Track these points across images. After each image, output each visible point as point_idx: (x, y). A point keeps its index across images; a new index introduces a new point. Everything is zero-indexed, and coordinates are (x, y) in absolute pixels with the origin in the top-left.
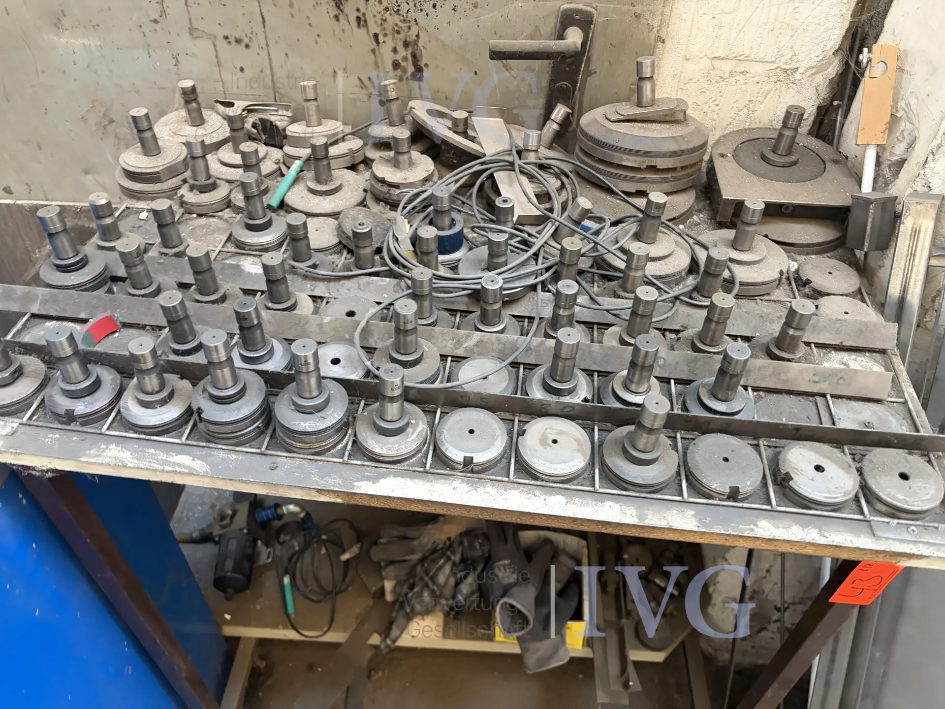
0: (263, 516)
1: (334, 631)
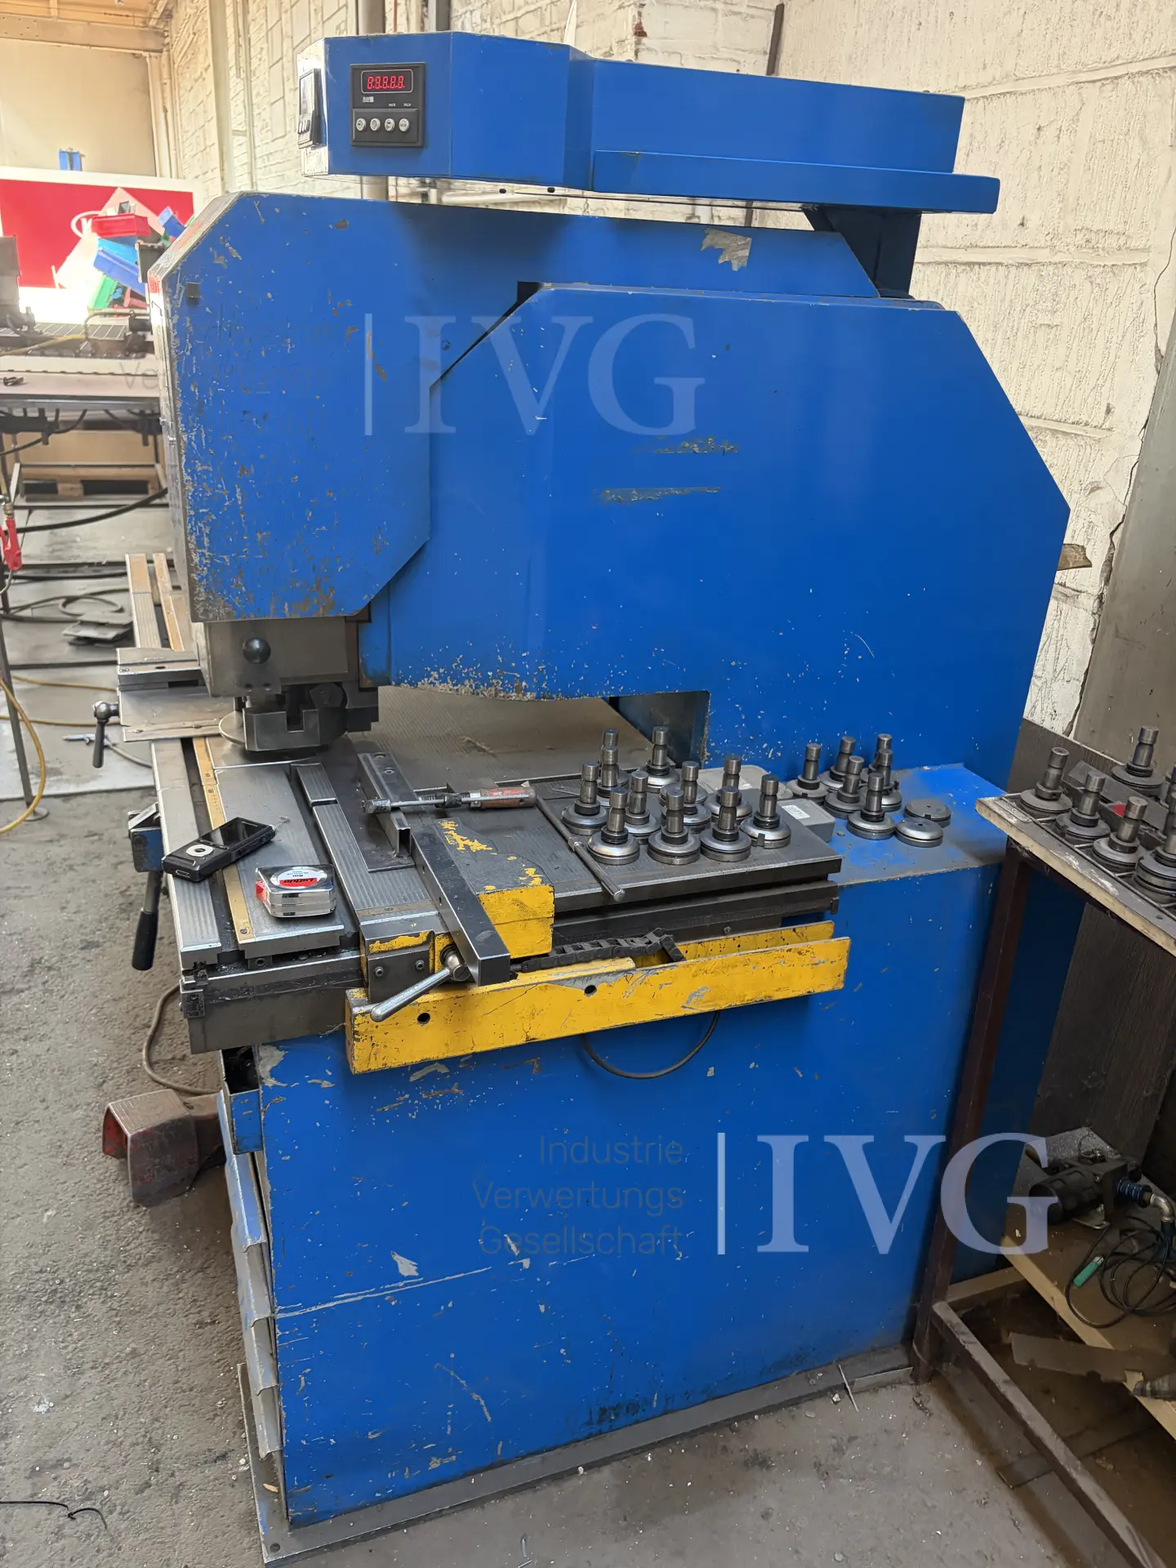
0: (1124, 1188)
1: (1105, 1336)
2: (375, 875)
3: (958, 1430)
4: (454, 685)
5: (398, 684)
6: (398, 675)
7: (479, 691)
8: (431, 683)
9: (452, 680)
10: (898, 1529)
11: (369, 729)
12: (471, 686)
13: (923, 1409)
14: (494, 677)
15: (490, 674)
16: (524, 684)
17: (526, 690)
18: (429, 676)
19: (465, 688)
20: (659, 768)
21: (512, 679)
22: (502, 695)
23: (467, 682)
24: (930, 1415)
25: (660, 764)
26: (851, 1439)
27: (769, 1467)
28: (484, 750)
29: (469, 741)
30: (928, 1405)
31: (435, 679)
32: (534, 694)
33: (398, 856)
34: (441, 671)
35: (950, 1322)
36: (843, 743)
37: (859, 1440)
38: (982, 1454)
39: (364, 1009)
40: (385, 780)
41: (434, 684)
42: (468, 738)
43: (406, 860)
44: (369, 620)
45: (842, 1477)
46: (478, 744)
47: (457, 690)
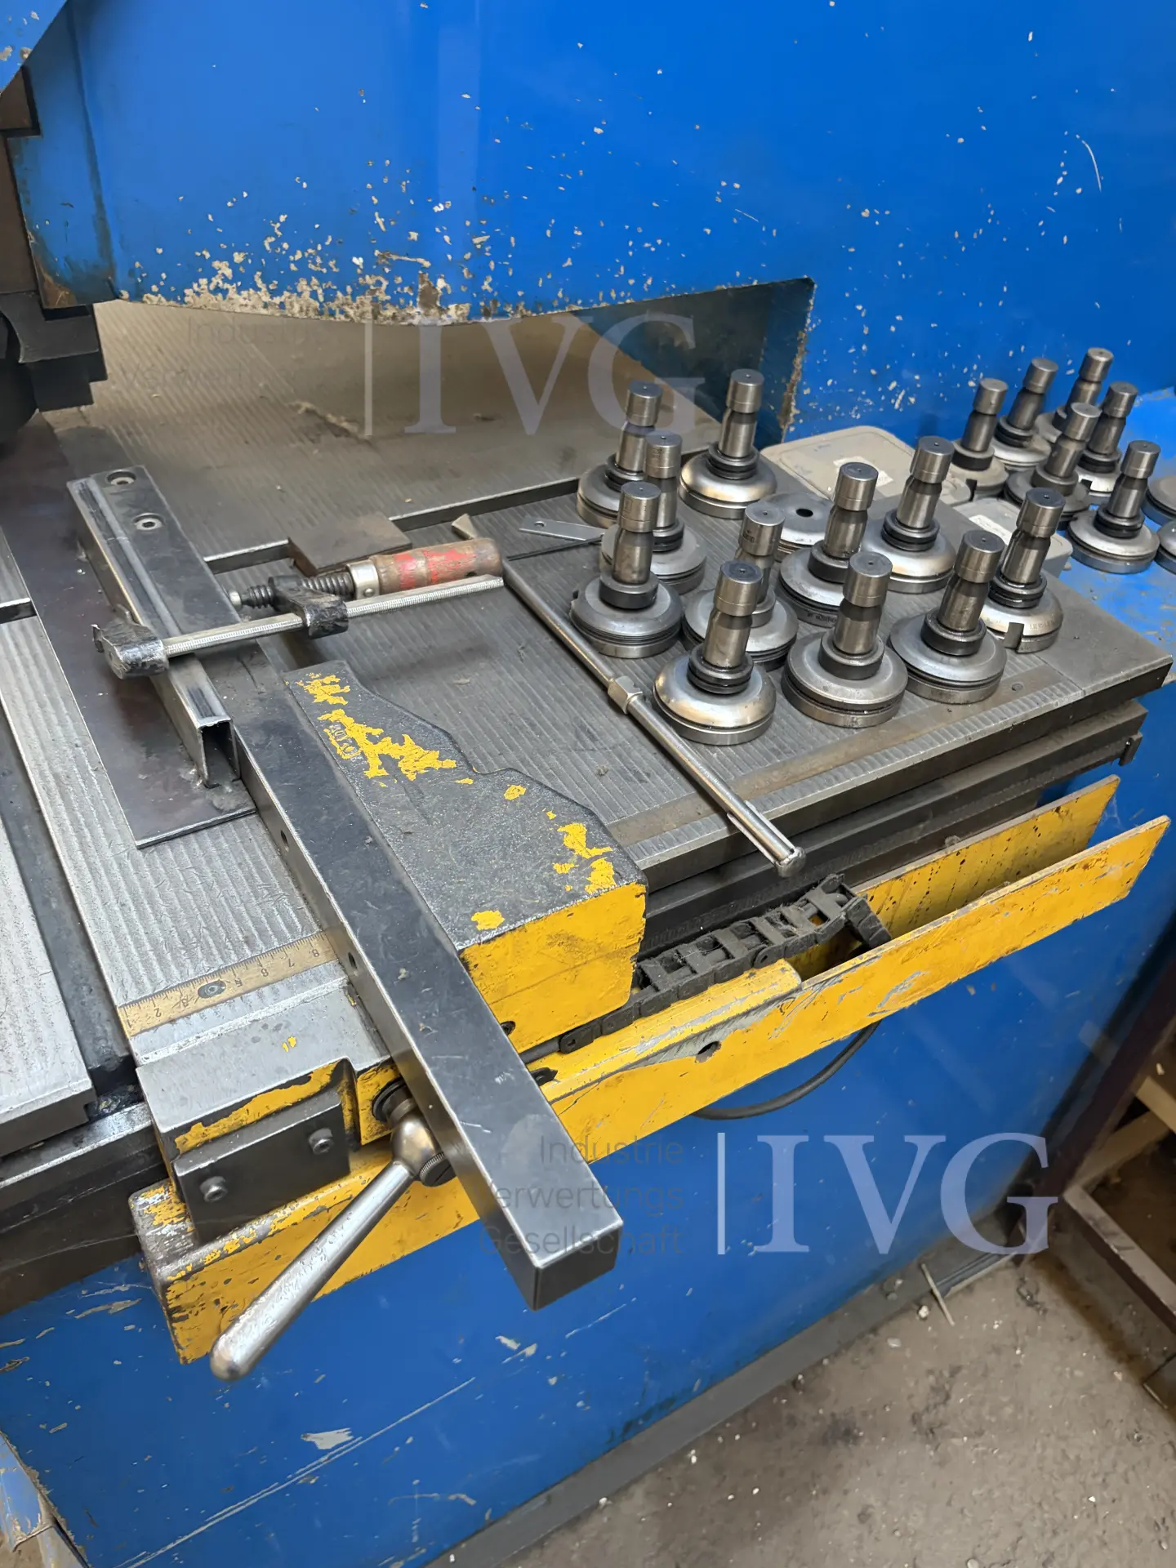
2: (154, 853)
3: (1083, 1330)
4: (273, 293)
5: (137, 296)
6: (132, 272)
7: (333, 305)
8: (217, 290)
9: (266, 281)
10: (1040, 1504)
11: (88, 400)
12: (314, 295)
13: (1032, 1304)
14: (367, 269)
15: (358, 261)
16: (441, 283)
17: (447, 299)
18: (211, 273)
19: (301, 301)
20: (737, 464)
21: (411, 273)
22: (389, 312)
23: (302, 285)
24: (1045, 1311)
25: (739, 454)
26: (955, 1371)
27: (856, 1439)
28: (345, 432)
29: (308, 411)
30: (1040, 1298)
31: (225, 279)
32: (465, 308)
33: (208, 785)
34: (238, 258)
35: (1091, 1218)
36: (1032, 371)
37: (964, 1372)
38: (1120, 1361)
39: (185, 1263)
40: (141, 552)
41: (225, 292)
42: (306, 405)
43: (230, 797)
44: (36, 129)
45: (954, 1435)
46: (332, 419)
47: (282, 305)
